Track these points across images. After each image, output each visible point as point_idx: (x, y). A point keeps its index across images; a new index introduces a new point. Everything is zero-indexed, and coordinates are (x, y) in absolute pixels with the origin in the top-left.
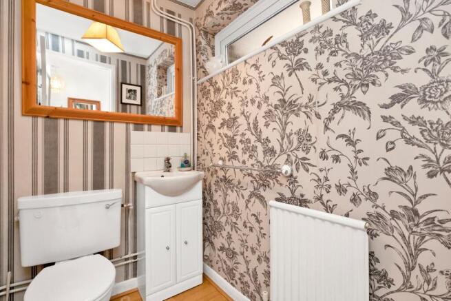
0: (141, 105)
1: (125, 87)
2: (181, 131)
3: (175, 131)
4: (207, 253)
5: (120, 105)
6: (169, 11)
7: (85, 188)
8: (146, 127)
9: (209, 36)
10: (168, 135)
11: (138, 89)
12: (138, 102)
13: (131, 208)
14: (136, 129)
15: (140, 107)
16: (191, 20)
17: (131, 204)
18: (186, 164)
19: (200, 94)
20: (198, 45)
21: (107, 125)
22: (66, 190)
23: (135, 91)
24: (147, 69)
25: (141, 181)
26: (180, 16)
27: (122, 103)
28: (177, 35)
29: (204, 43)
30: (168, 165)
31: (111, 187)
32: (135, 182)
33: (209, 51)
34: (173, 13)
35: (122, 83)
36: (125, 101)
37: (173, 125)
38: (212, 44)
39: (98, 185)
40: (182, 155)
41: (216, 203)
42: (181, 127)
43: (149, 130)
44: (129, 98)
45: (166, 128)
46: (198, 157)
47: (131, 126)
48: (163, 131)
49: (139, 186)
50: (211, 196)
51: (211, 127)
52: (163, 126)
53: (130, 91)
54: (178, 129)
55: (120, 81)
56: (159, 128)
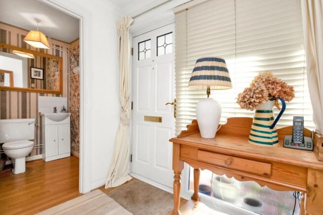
0: (43, 79)
1: (33, 69)
2: (62, 96)
3: (59, 96)
4: (73, 145)
5: (30, 79)
6: (57, 46)
7: (18, 118)
8: (45, 94)
9: (76, 56)
10: (55, 98)
11: (42, 71)
12: (41, 77)
13: (39, 126)
14: (41, 95)
15: (42, 81)
16: (67, 49)
17: (39, 125)
18: (64, 110)
19: (71, 81)
20: (71, 60)
21: (28, 94)
22: (10, 118)
23: (40, 72)
24: (47, 59)
25: (43, 115)
26: (62, 47)
27: (31, 78)
28: (60, 56)
29: (73, 59)
30: (55, 110)
31: (30, 118)
32: (41, 117)
33: (76, 63)
34: (59, 46)
35: (31, 67)
36: (33, 77)
37: (59, 94)
38: (77, 60)
39: (24, 117)
40: (62, 106)
41: (76, 125)
42: (62, 95)
43: (47, 96)
44: (36, 75)
45: (55, 95)
46: (70, 108)
47: (39, 94)
48: (53, 96)
49: (43, 118)
50: (74, 122)
51: (74, 95)
52: (53, 94)
53: (36, 72)
54: (60, 95)
55: (30, 66)
56: (52, 95)
